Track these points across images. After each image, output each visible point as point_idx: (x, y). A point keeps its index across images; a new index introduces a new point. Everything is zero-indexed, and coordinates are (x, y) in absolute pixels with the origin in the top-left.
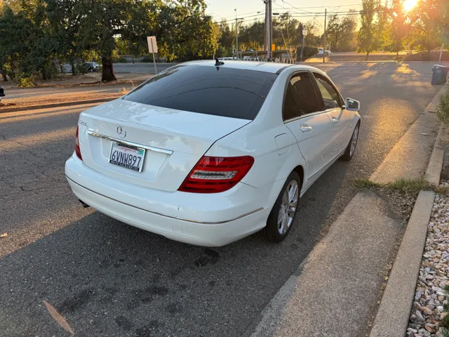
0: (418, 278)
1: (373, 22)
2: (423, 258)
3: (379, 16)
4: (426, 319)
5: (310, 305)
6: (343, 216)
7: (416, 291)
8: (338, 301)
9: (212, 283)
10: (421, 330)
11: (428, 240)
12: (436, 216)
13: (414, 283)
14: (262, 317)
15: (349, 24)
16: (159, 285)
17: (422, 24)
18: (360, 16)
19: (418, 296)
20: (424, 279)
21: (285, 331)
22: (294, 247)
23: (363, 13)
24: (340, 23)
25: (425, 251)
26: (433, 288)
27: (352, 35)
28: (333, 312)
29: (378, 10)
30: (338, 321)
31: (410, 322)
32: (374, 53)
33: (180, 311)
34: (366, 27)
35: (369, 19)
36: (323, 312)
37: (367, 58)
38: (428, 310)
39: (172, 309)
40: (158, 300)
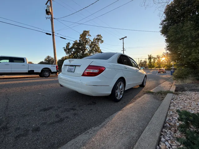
0: (167, 114)
1: (152, 61)
2: (169, 109)
3: (153, 59)
4: (171, 127)
5: (124, 119)
6: (140, 98)
7: (166, 118)
8: (135, 120)
9: (91, 110)
10: (169, 131)
11: (171, 104)
12: (174, 99)
13: (165, 115)
14: (105, 120)
15: (145, 62)
16: (74, 108)
17: (166, 61)
18: (148, 60)
19: (167, 119)
20: (170, 114)
21: (112, 126)
22: (122, 104)
23: (149, 59)
24: (143, 62)
25: (170, 107)
26: (174, 117)
27: (146, 64)
28: (132, 122)
29: (153, 58)
30: (134, 126)
31: (164, 127)
32: (153, 68)
33: (77, 115)
34: (150, 62)
35: (151, 60)
36: (128, 122)
37: (151, 70)
38: (171, 124)
39: (75, 114)
40: (72, 112)
